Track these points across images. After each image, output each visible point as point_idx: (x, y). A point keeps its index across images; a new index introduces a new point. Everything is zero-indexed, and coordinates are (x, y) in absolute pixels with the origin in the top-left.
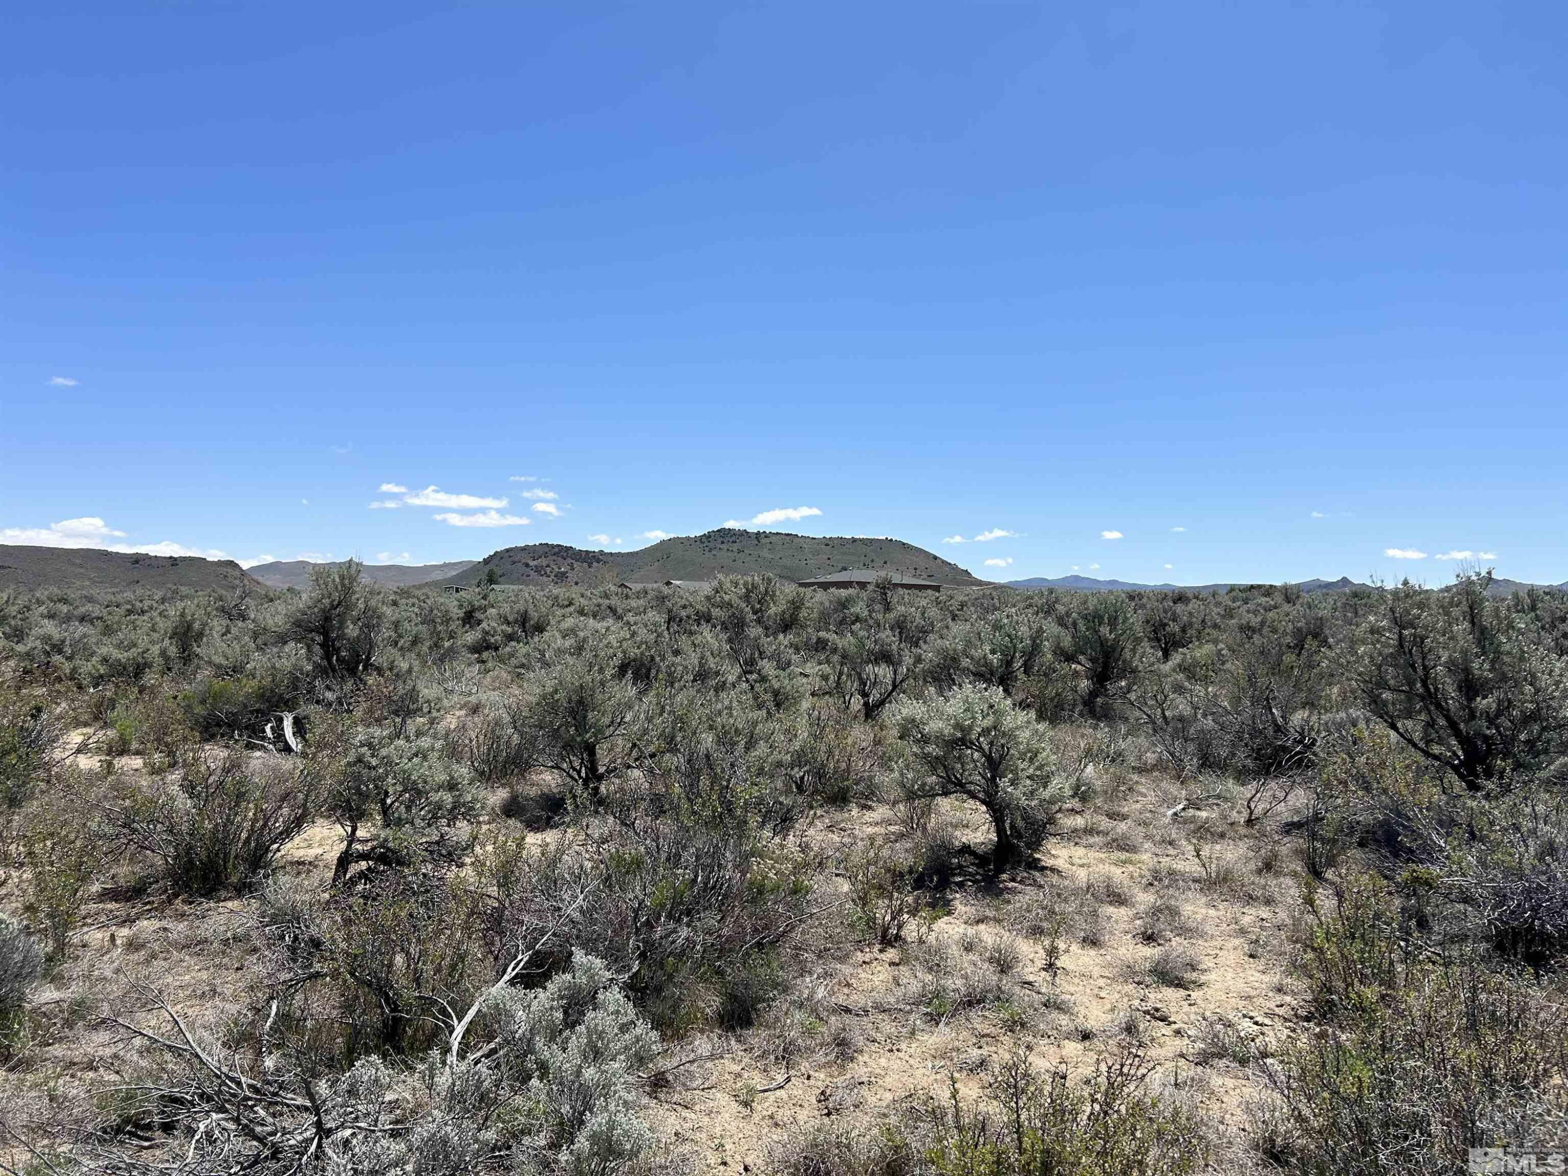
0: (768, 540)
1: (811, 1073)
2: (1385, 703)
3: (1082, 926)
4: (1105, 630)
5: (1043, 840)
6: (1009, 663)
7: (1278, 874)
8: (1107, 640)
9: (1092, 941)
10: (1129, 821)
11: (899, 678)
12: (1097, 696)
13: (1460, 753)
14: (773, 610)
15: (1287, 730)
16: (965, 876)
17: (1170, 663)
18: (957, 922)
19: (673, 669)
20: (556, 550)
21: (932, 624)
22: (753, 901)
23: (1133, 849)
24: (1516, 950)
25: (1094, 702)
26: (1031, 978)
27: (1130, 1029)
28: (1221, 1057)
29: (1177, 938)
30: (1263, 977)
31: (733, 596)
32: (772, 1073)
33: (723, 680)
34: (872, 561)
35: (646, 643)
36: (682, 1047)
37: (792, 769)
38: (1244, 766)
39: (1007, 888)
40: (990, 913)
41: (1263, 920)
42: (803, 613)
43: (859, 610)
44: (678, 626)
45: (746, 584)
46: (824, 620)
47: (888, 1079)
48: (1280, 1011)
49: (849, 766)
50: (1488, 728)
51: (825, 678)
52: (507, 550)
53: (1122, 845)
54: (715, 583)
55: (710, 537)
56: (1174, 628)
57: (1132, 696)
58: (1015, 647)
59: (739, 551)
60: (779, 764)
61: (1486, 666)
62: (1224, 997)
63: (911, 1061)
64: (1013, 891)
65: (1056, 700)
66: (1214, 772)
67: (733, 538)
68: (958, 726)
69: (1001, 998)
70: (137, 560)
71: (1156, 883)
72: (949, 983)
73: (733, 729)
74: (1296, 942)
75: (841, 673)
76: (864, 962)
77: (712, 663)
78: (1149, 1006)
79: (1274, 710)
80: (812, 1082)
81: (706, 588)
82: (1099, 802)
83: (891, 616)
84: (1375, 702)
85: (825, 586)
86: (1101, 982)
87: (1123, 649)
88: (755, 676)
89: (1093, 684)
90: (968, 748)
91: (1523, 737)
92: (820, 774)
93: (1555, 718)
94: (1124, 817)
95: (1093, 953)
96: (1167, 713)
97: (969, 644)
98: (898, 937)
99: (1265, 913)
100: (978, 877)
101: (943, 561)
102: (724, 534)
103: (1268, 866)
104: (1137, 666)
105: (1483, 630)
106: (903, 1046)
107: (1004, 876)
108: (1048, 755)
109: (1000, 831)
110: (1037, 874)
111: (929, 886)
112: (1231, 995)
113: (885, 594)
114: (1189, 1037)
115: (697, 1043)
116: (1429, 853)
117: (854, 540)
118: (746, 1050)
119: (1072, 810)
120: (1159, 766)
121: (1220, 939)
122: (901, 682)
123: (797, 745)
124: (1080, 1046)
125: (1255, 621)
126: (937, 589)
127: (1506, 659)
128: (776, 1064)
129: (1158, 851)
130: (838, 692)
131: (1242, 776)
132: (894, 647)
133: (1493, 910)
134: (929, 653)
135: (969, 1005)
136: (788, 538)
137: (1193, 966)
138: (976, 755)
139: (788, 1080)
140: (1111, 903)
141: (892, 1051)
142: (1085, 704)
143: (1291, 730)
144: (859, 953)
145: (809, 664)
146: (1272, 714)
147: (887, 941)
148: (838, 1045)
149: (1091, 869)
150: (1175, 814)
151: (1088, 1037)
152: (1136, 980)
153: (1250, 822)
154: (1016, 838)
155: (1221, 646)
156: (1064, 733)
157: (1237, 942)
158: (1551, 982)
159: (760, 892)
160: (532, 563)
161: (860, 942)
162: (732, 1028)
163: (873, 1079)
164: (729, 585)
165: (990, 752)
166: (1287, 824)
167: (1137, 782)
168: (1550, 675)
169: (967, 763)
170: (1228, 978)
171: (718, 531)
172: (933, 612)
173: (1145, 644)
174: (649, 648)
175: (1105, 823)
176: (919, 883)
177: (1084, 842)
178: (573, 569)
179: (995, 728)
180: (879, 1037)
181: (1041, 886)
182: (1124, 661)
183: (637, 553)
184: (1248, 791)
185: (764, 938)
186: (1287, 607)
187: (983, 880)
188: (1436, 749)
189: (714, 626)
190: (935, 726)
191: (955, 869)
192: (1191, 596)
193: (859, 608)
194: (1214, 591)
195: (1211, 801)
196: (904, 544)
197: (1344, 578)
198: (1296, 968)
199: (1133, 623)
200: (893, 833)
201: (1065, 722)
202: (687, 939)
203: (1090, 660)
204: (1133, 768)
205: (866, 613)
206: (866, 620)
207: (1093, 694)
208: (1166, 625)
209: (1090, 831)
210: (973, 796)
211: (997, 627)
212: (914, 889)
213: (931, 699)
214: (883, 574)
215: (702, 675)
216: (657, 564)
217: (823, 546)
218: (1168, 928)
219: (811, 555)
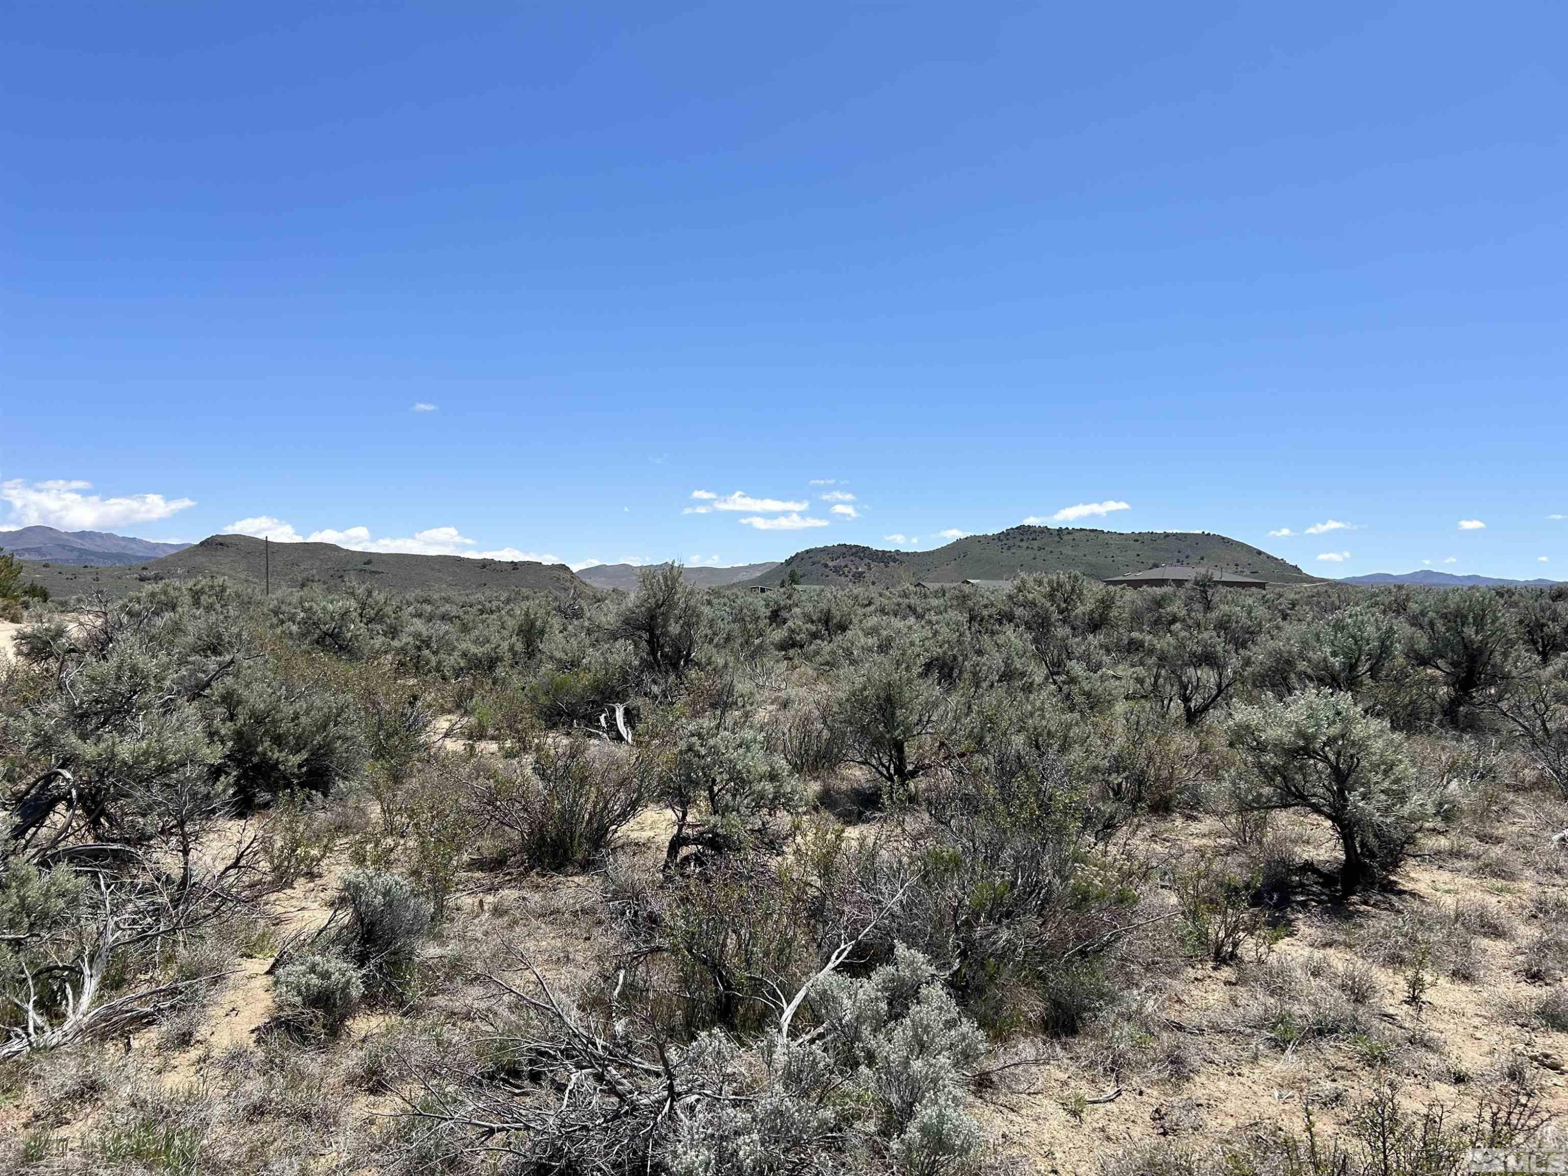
0: (1070, 537)
1: (1143, 1088)
3: (1453, 960)
4: (1469, 631)
5: (1401, 861)
6: (1353, 667)
8: (1472, 642)
9: (1463, 975)
10: (1505, 846)
11: (1225, 682)
12: (1460, 704)
14: (1080, 609)
16: (1308, 895)
17: (1550, 669)
18: (1301, 944)
19: (978, 668)
20: (854, 550)
21: (1260, 624)
22: (1076, 907)
23: (1511, 876)
25: (1456, 712)
26: (1391, 1011)
27: (1514, 1074)
31: (1036, 594)
32: (1101, 1085)
33: (1030, 681)
34: (1187, 557)
35: (949, 642)
36: (1005, 1049)
37: (1110, 774)
39: (1358, 911)
40: (1341, 937)
42: (1114, 613)
43: (1176, 609)
44: (980, 625)
45: (1050, 582)
46: (1136, 619)
47: (1228, 1104)
49: (1171, 774)
51: (1140, 681)
52: (807, 552)
53: (1498, 870)
54: (1017, 582)
55: (1008, 534)
57: (1504, 705)
58: (1360, 649)
59: (1040, 549)
60: (1095, 769)
63: (1255, 1087)
64: (1366, 915)
65: (1410, 708)
67: (1033, 536)
68: (1300, 734)
69: (1356, 1029)
70: (485, 565)
71: (1541, 915)
72: (1296, 1009)
73: (1046, 731)
75: (1157, 677)
76: (1196, 979)
77: (1018, 664)
78: (1538, 1051)
80: (1145, 1098)
81: (1007, 586)
82: (1466, 822)
83: (1214, 615)
85: (1136, 584)
86: (1477, 1021)
88: (1063, 677)
89: (1455, 690)
90: (1310, 757)
92: (1140, 781)
94: (1498, 841)
95: (1465, 988)
96: (1548, 725)
97: (1305, 644)
98: (1233, 956)
100: (1323, 897)
101: (1268, 557)
102: (1024, 532)
104: (1510, 672)
106: (1245, 1070)
107: (1355, 898)
108: (1406, 768)
109: (1349, 848)
110: (1394, 898)
111: (1268, 904)
113: (1205, 592)
115: (1020, 1047)
117: (1167, 535)
118: (1071, 1058)
119: (1434, 830)
120: (1541, 784)
122: (1227, 686)
123: (1114, 750)
124: (1453, 1090)
126: (1262, 586)
128: (1105, 1075)
130: (1155, 696)
132: (1219, 648)
134: (1259, 654)
135: (1319, 1034)
136: (1092, 534)
138: (1320, 765)
139: (1119, 1093)
140: (1485, 935)
141: (1233, 1074)
142: (1445, 713)
144: (1190, 969)
145: (1120, 666)
147: (1222, 958)
148: (1172, 1062)
149: (1459, 896)
151: (1463, 1080)
152: (1519, 1021)
154: (1368, 857)
156: (1421, 745)
159: (1085, 899)
160: (831, 564)
161: (1191, 957)
162: (1057, 1035)
163: (1212, 1102)
164: (1032, 584)
165: (1338, 763)
167: (1513, 802)
169: (1310, 775)
171: (1017, 528)
172: (1261, 611)
173: (1520, 646)
174: (951, 648)
175: (1475, 846)
176: (1257, 900)
177: (1450, 866)
178: (870, 569)
179: (1343, 736)
180: (1216, 1058)
181: (1399, 912)
183: (933, 552)
185: (1088, 946)
187: (1329, 901)
189: (1017, 626)
190: (1271, 734)
191: (1296, 887)
193: (1176, 608)
196: (1223, 538)
199: (1505, 624)
200: (1224, 846)
201: (1421, 732)
202: (1008, 941)
203: (1451, 664)
204: (1507, 785)
205: (1184, 612)
206: (1184, 620)
207: (1455, 703)
209: (1456, 854)
210: (1317, 809)
211: (1339, 627)
212: (1251, 906)
213: (1268, 704)
214: (1202, 570)
215: (1008, 675)
216: (953, 562)
217: (1132, 542)
218: (1558, 966)
219: (1118, 552)
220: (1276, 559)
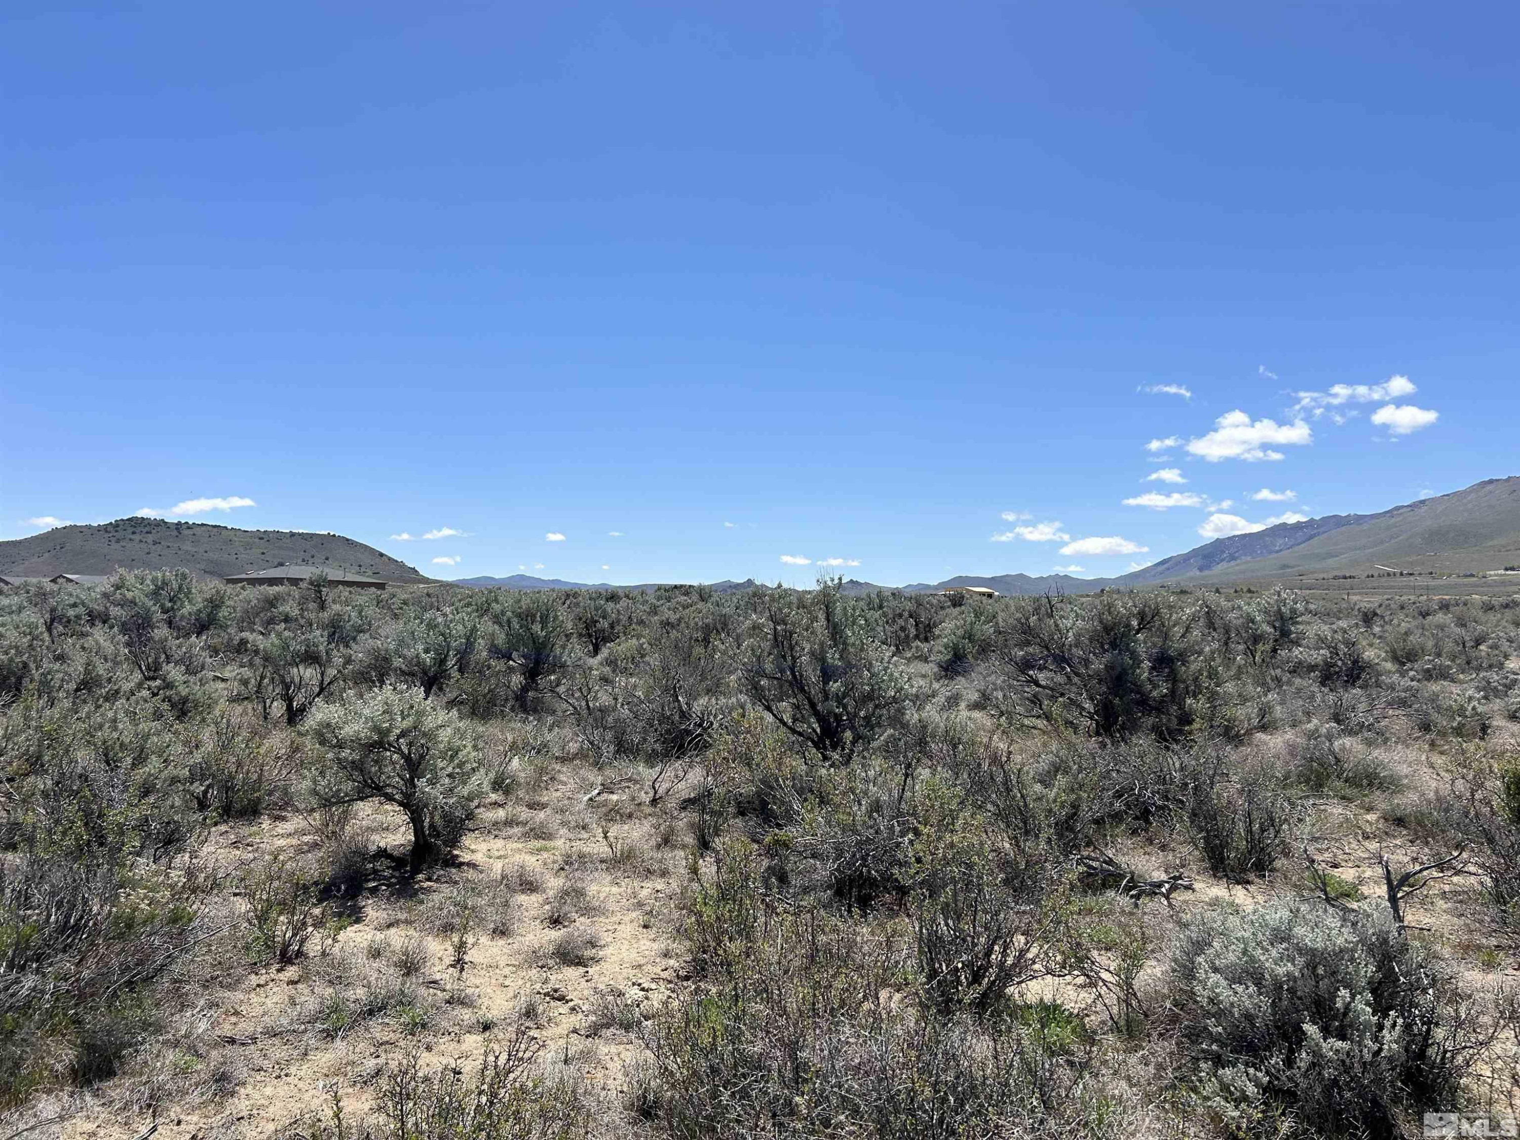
0: (190, 532)
1: (182, 1117)
2: (763, 688)
3: (493, 918)
4: (537, 628)
5: (461, 836)
6: (443, 662)
7: (674, 847)
8: (538, 637)
9: (501, 932)
10: (548, 811)
11: (327, 680)
12: (528, 691)
13: (818, 730)
14: (187, 609)
15: (691, 716)
16: (379, 880)
17: (599, 657)
18: (367, 928)
19: (49, 677)
21: (370, 625)
22: (121, 936)
23: (549, 836)
24: (851, 894)
25: (525, 697)
26: (438, 977)
27: (530, 1013)
28: (608, 1026)
29: (582, 919)
30: (653, 945)
31: (136, 593)
32: (135, 1126)
33: (116, 688)
34: (313, 557)
35: (17, 647)
36: (21, 1114)
37: (192, 783)
38: (653, 750)
39: (422, 888)
40: (402, 916)
41: (658, 891)
42: (223, 613)
43: (288, 609)
44: (65, 627)
45: (154, 580)
46: (247, 620)
47: (271, 1109)
48: (665, 975)
49: (260, 776)
50: (837, 707)
51: (245, 682)
53: (541, 833)
54: (114, 579)
55: (119, 526)
56: (604, 624)
57: (561, 689)
58: (448, 646)
59: (155, 543)
60: (174, 780)
61: (837, 656)
62: (618, 969)
63: (301, 1085)
64: (428, 890)
65: (489, 696)
66: (628, 757)
67: (147, 529)
68: (376, 729)
69: (404, 1001)
71: (567, 867)
72: (350, 994)
73: (118, 744)
74: (682, 909)
75: (262, 677)
76: (258, 985)
77: (101, 669)
78: (548, 988)
79: (680, 698)
80: (183, 1126)
81: (103, 583)
82: (521, 794)
83: (325, 615)
84: (756, 688)
85: (253, 582)
86: (507, 971)
87: (553, 645)
88: (158, 682)
89: (525, 679)
90: (386, 750)
91: (862, 714)
92: (227, 788)
93: (884, 697)
94: (543, 806)
95: (501, 942)
96: (591, 705)
97: (401, 642)
98: (299, 953)
99: (660, 884)
100: (393, 880)
101: (390, 559)
102: (136, 524)
103: (666, 841)
104: (565, 661)
105: (835, 626)
106: (293, 1070)
107: (420, 877)
108: (468, 752)
109: (419, 831)
110: (454, 870)
111: (335, 896)
112: (624, 966)
113: (320, 592)
114: (583, 1012)
115: (41, 1106)
116: (790, 817)
117: (292, 535)
118: (104, 1104)
119: (495, 803)
120: (581, 755)
121: (619, 914)
122: (329, 684)
123: (198, 757)
124: (479, 1038)
125: (673, 618)
126: (381, 586)
127: (851, 650)
128: (141, 1113)
129: (571, 836)
130: (257, 697)
131: (651, 759)
132: (321, 648)
133: (834, 862)
134: (360, 652)
135: (370, 1014)
136: (215, 530)
137: (592, 944)
138: (395, 756)
139: (154, 1129)
140: (523, 892)
141: (280, 1077)
142: (517, 698)
143: (694, 716)
144: (253, 976)
145: (229, 668)
146: (679, 701)
147: (286, 958)
148: (217, 1081)
149: (507, 860)
150: (591, 799)
151: (489, 1028)
152: (540, 964)
153: (654, 802)
154: (434, 836)
155: (643, 640)
156: (491, 728)
157: (634, 915)
158: (875, 918)
159: (129, 926)
161: (255, 964)
162: (89, 1083)
163: (255, 1112)
164: (133, 580)
165: (410, 753)
166: (685, 801)
167: (559, 771)
168: (881, 662)
169: (386, 766)
170: (623, 950)
171: (129, 520)
172: (371, 611)
173: (574, 639)
174: (19, 653)
175: (524, 814)
176: (326, 892)
177: (504, 834)
179: (415, 728)
180: (266, 1064)
181: (456, 883)
182: (555, 657)
183: (20, 542)
184: (654, 772)
185: (134, 976)
186: (700, 605)
187: (398, 883)
188: (802, 727)
189: (112, 627)
190: (347, 731)
191: (370, 875)
192: (621, 594)
193: (290, 608)
194: (643, 590)
195: (624, 784)
196: (348, 540)
197: (749, 580)
198: (681, 932)
199: (563, 621)
200: (306, 844)
201: (496, 717)
202: (34, 989)
203: (523, 656)
204: (557, 758)
205: (297, 612)
206: (296, 620)
207: (525, 689)
208: (596, 621)
209: (509, 823)
210: (390, 798)
211: (432, 626)
212: (320, 901)
213: (349, 703)
214: (318, 572)
215: (87, 684)
216: (47, 555)
217: (257, 540)
218: (574, 909)
219: (242, 549)
220: (397, 561)
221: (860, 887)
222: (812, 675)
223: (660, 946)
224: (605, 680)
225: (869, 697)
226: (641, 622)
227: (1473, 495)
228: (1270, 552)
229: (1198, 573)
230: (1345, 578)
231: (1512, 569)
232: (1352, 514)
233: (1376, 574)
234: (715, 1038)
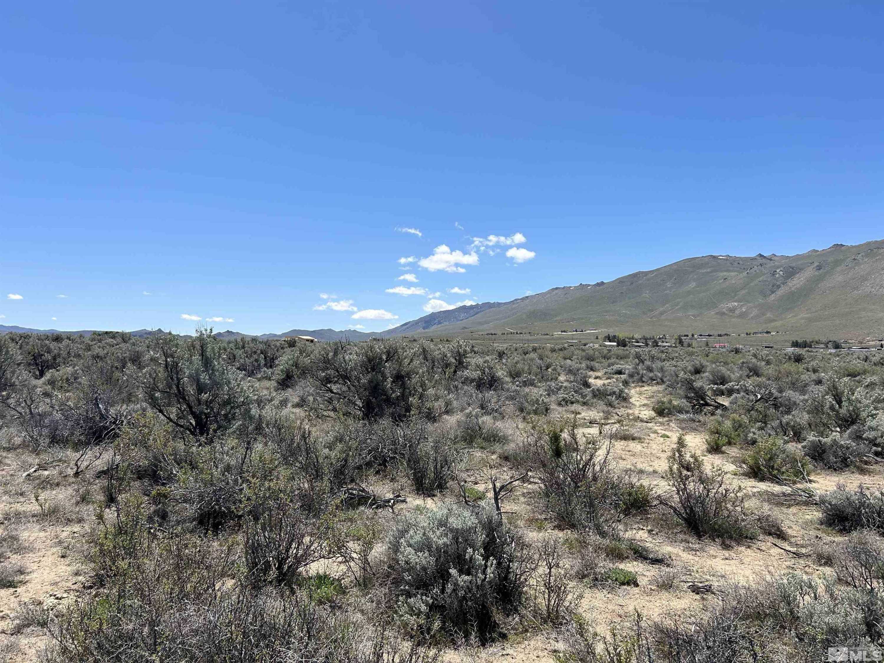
2: (157, 399)
7: (88, 503)
13: (194, 423)
15: (108, 417)
24: (209, 523)
28: (28, 625)
29: (15, 556)
30: (68, 568)
38: (79, 440)
41: (74, 533)
48: (73, 587)
50: (207, 409)
56: (48, 357)
61: (207, 377)
62: (39, 587)
66: (59, 445)
74: (91, 542)
79: (100, 406)
84: (152, 399)
87: (5, 371)
91: (223, 412)
93: (237, 402)
99: (76, 528)
103: (84, 499)
105: (207, 358)
112: (45, 584)
114: (10, 618)
116: (171, 478)
121: (44, 550)
125: (102, 353)
127: (217, 374)
129: (11, 500)
131: (77, 446)
133: (198, 504)
137: (21, 572)
143: (110, 417)
146: (99, 408)
150: (29, 475)
153: (77, 474)
155: (77, 368)
157: (55, 550)
158: (223, 536)
166: (100, 472)
168: (236, 381)
170: (45, 574)
182: (6, 378)
184: (78, 455)
186: (122, 345)
188: (182, 422)
192: (64, 336)
194: (81, 335)
195: (55, 464)
197: (160, 329)
198: (90, 559)
208: (42, 355)
221: (215, 518)
222: (191, 390)
223: (74, 568)
224: (46, 394)
225: (227, 403)
226: (78, 356)
227: (549, 295)
228: (458, 320)
229: (423, 330)
230: (492, 335)
231: (565, 332)
232: (496, 302)
233: (506, 333)
234: (101, 624)
